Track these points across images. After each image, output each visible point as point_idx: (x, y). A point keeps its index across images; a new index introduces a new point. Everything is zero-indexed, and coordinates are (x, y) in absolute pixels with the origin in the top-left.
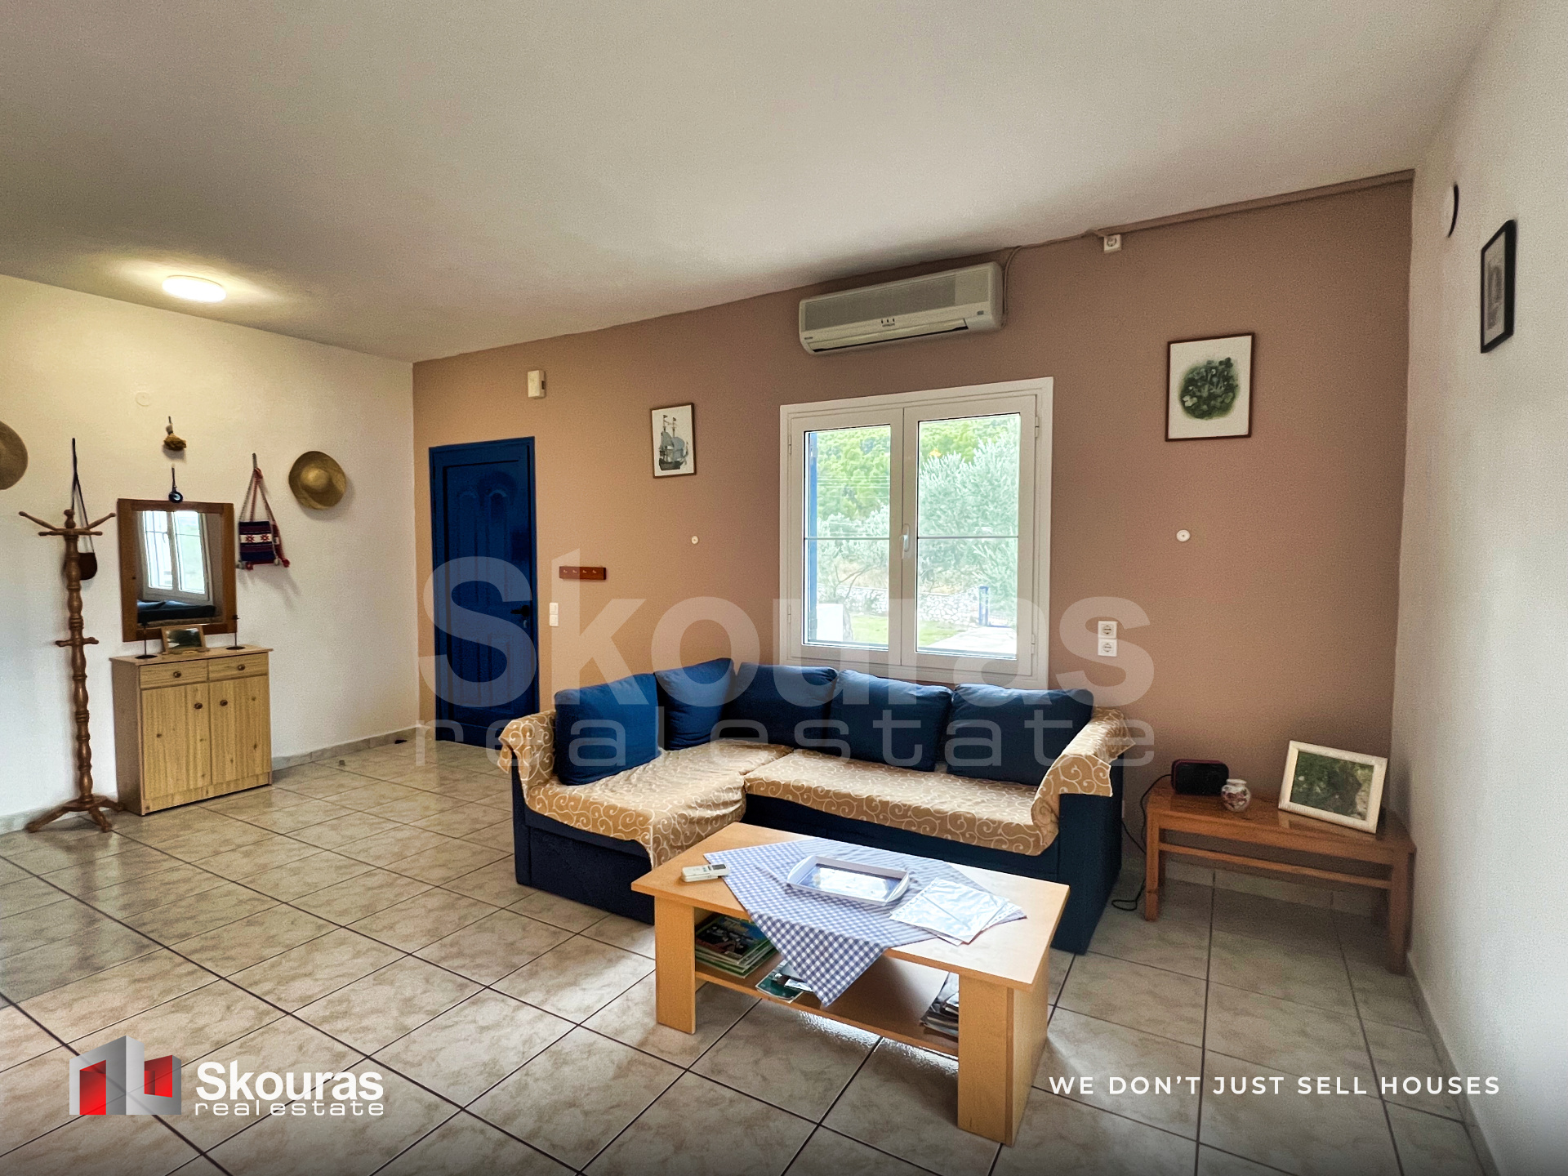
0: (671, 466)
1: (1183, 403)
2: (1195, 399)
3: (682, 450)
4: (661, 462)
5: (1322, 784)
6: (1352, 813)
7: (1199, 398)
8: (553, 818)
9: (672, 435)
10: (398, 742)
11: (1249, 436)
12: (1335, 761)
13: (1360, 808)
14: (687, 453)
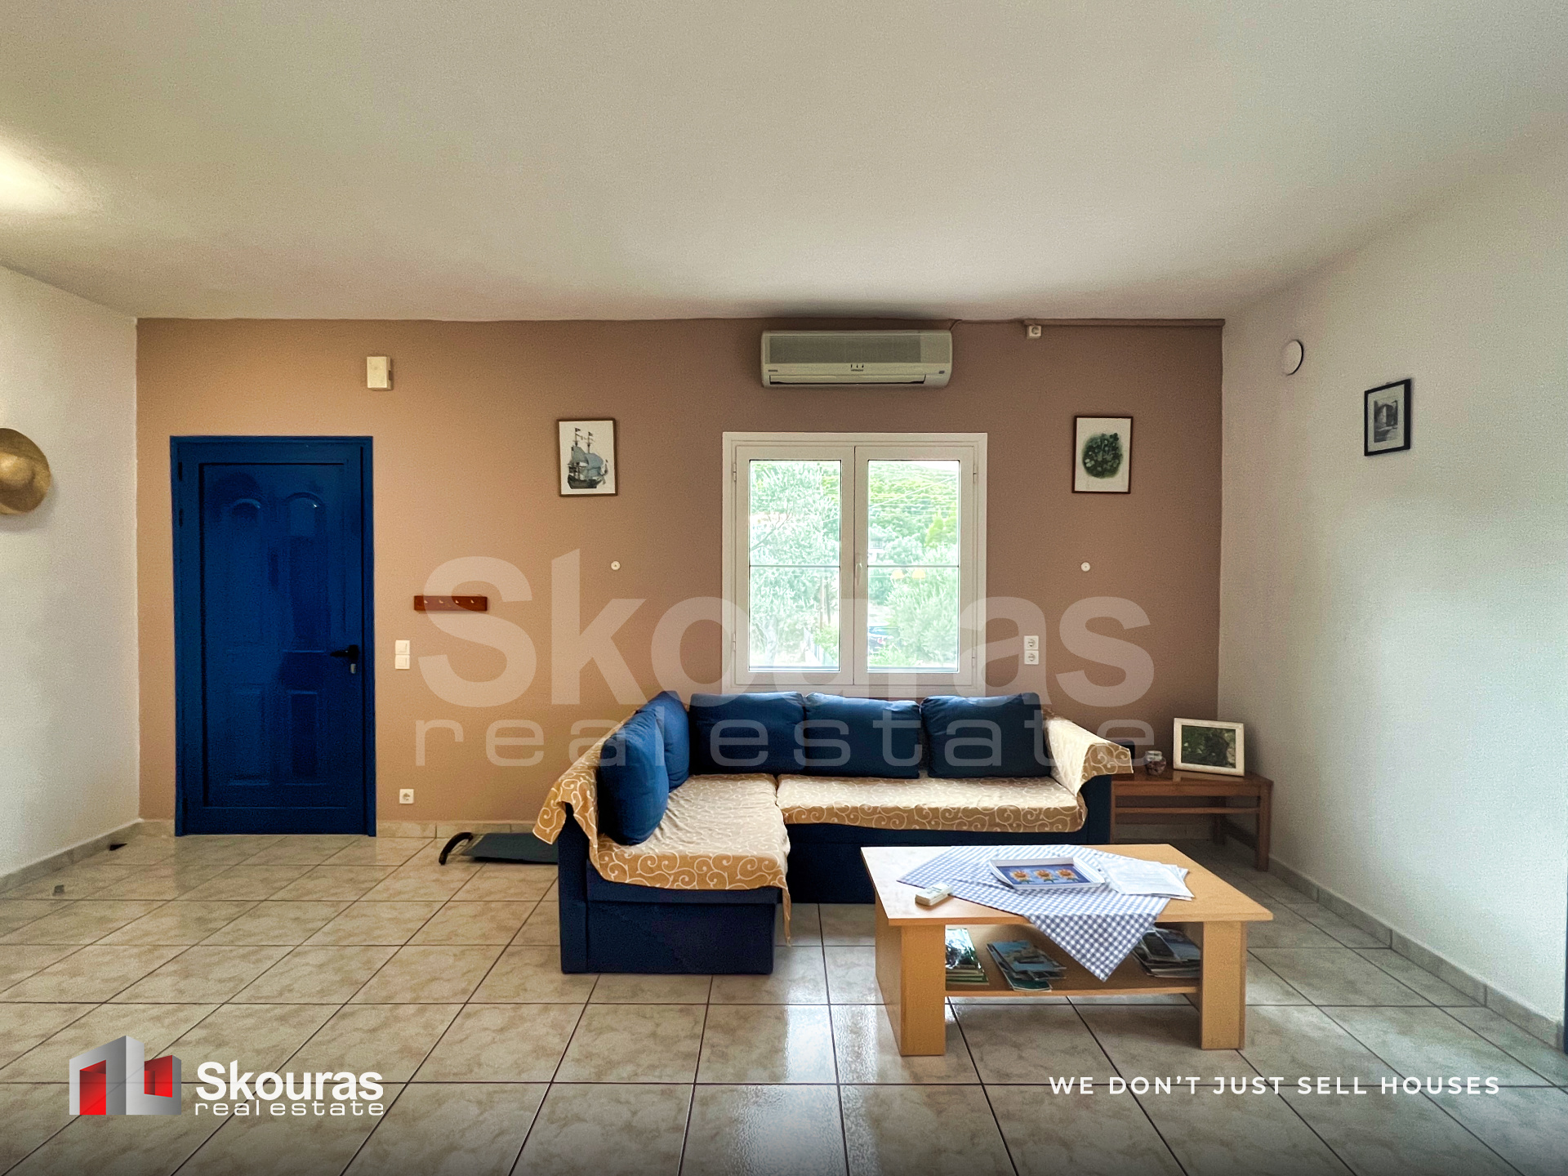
0: (585, 485)
1: (1085, 464)
2: (1093, 462)
3: (599, 468)
4: (571, 480)
5: (1202, 747)
6: (1226, 764)
7: (1096, 461)
8: (638, 883)
9: (586, 451)
10: (114, 847)
11: (1129, 492)
12: (1208, 729)
13: (1230, 760)
14: (606, 471)
